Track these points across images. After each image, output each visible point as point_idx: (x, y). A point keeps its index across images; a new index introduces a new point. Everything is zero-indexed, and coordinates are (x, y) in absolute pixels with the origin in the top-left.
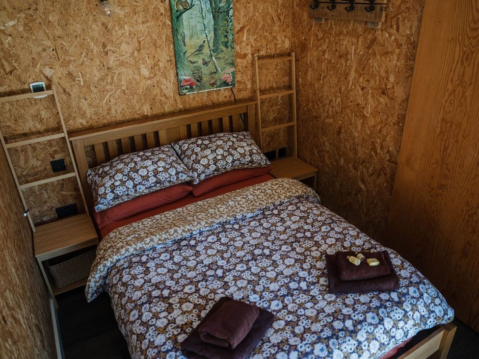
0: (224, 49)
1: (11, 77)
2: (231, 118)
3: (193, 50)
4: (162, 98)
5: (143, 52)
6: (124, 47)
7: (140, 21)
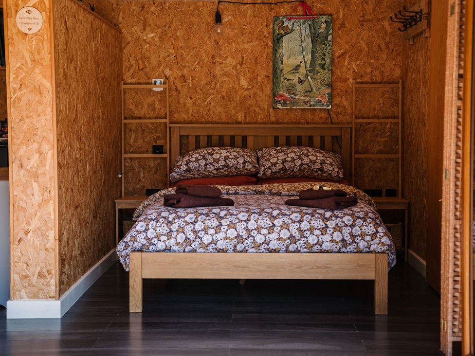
0: (320, 70)
1: (141, 73)
2: (322, 138)
4: (256, 109)
5: (244, 66)
6: (229, 60)
7: (246, 41)
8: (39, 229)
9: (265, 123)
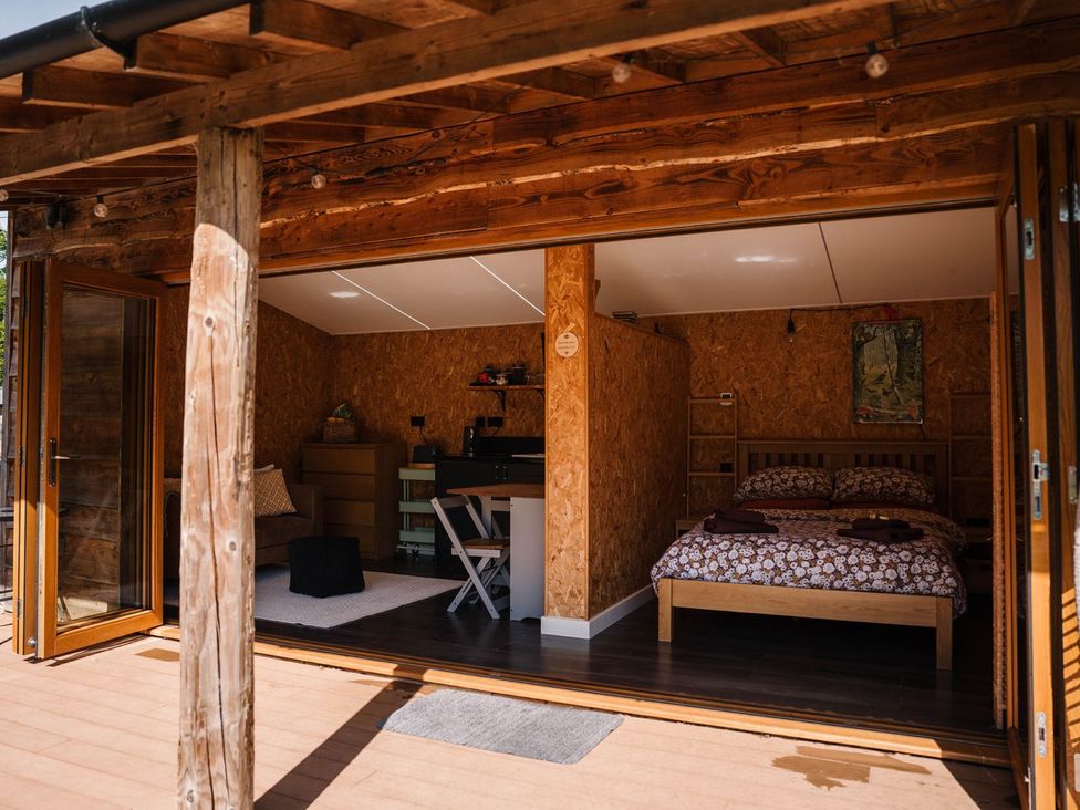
0: (909, 380)
1: (709, 387)
2: (913, 457)
3: (872, 380)
4: (835, 424)
5: (820, 377)
6: (804, 371)
7: (822, 350)
8: (571, 547)
9: (845, 440)
